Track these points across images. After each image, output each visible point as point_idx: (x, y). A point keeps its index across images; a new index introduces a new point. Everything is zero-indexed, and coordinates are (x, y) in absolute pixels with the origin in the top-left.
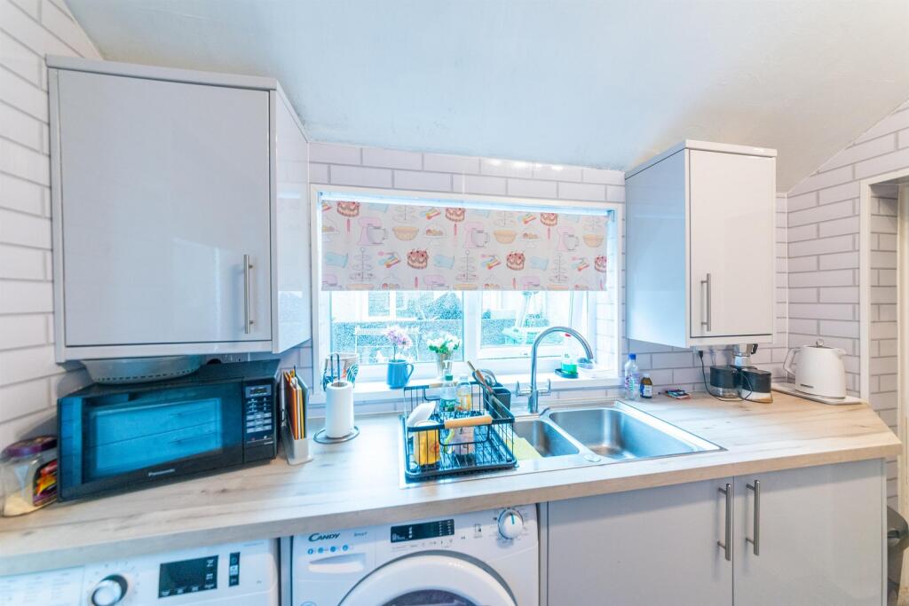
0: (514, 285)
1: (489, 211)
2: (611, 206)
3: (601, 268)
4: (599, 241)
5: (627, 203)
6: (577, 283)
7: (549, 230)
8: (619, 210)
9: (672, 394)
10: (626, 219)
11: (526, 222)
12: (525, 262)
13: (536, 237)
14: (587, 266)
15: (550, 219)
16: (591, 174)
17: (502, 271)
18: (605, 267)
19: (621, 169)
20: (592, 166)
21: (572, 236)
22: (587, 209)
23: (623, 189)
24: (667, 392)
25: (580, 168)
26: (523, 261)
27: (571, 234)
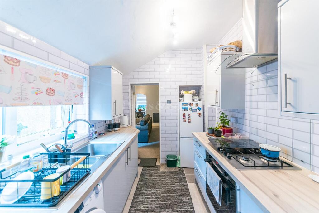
0: (50, 103)
1: (36, 66)
2: (84, 75)
3: (82, 97)
4: (81, 87)
5: (90, 76)
6: (75, 102)
7: (65, 80)
8: (88, 77)
9: (100, 135)
10: (90, 81)
11: (55, 75)
12: (55, 92)
13: (60, 82)
14: (78, 96)
15: (65, 76)
16: (81, 63)
17: (44, 96)
18: (83, 96)
19: (89, 64)
20: (81, 60)
21: (73, 84)
22: (78, 75)
23: (89, 71)
24: (100, 134)
25: (78, 60)
26: (54, 92)
27: (73, 83)
